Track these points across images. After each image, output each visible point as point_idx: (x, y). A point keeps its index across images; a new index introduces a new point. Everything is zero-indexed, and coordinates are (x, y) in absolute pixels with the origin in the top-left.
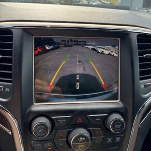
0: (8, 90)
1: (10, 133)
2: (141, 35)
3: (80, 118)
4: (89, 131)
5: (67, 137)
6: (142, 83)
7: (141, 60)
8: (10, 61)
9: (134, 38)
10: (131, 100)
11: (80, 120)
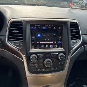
0: (21, 44)
1: (22, 60)
2: (71, 23)
3: (48, 55)
4: (51, 60)
5: (43, 62)
6: (72, 42)
7: (71, 32)
8: (22, 33)
9: (69, 24)
10: (67, 48)
11: (48, 56)
